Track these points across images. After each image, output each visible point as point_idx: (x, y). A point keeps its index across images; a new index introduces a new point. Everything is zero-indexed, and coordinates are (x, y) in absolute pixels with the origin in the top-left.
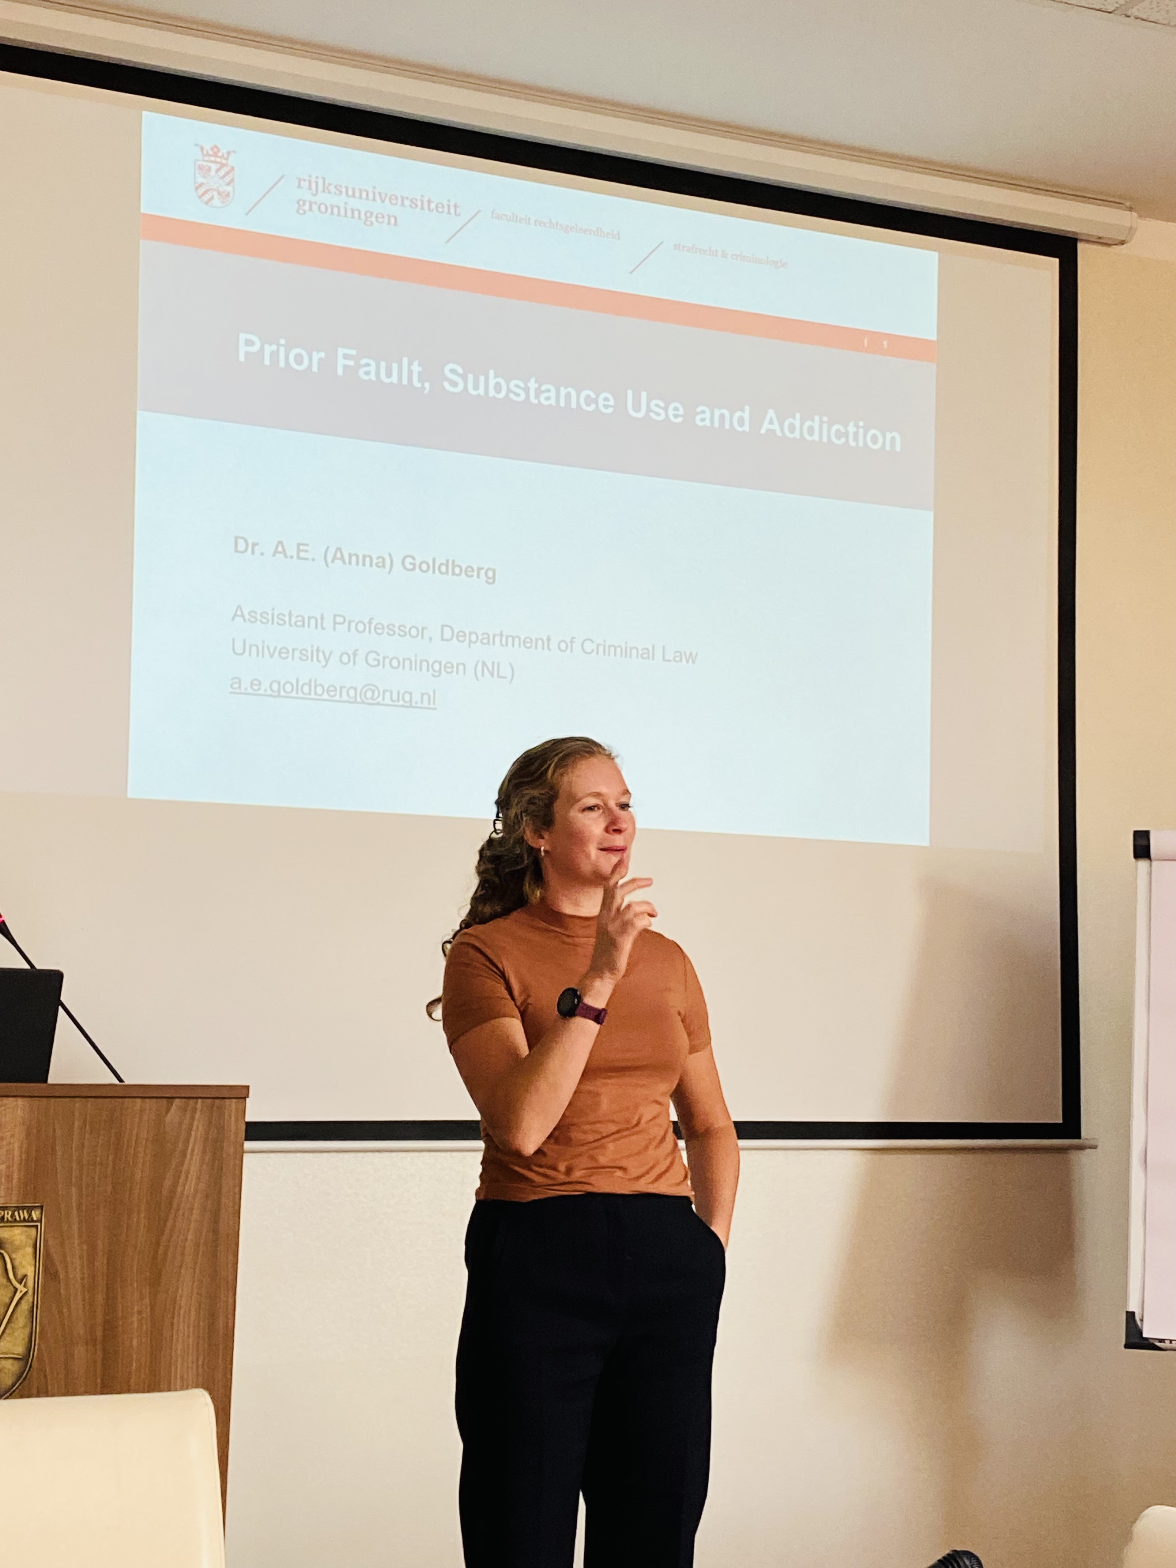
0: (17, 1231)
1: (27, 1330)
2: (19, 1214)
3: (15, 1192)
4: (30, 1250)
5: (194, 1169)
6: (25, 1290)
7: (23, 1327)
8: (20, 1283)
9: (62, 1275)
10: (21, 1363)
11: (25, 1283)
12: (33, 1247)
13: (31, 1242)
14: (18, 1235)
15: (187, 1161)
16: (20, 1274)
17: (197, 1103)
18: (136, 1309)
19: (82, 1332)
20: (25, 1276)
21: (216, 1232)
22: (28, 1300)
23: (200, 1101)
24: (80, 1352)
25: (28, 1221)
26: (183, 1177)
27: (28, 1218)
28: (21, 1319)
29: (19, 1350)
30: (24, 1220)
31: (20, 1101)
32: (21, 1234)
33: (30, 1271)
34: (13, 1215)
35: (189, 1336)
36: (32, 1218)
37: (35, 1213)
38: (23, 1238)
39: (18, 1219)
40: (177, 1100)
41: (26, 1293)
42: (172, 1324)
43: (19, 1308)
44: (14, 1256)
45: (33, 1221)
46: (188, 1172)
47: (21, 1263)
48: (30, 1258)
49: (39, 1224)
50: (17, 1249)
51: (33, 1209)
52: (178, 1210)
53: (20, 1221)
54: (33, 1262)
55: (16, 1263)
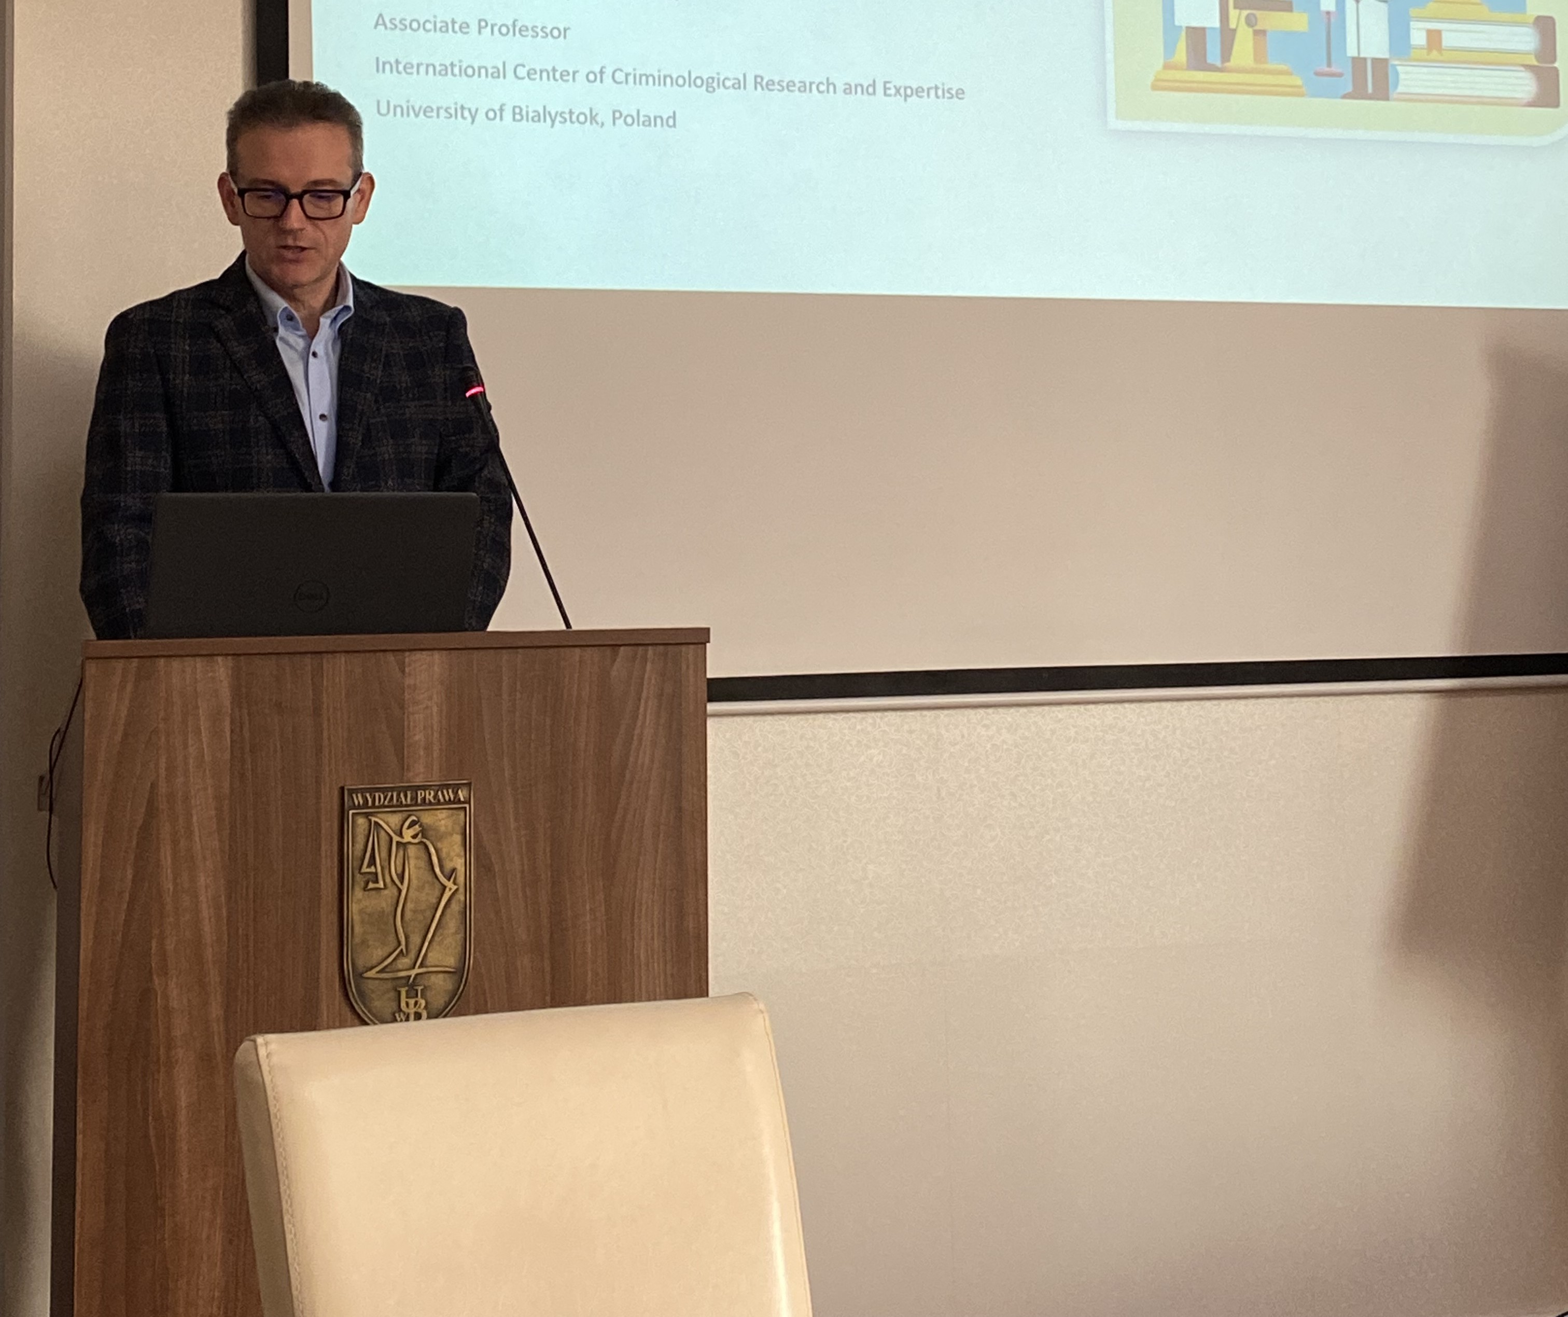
0: (442, 815)
1: (460, 936)
2: (442, 793)
3: (436, 767)
4: (458, 838)
5: (648, 732)
6: (455, 887)
7: (456, 933)
8: (449, 880)
9: (497, 868)
10: (456, 977)
11: (455, 879)
12: (462, 834)
13: (458, 829)
14: (443, 819)
15: (639, 723)
16: (449, 866)
17: (647, 651)
18: (588, 907)
19: (524, 937)
20: (454, 870)
21: (680, 809)
22: (459, 900)
23: (650, 648)
24: (524, 962)
25: (454, 803)
26: (635, 743)
27: (455, 798)
28: (452, 924)
29: (451, 961)
30: (450, 802)
31: (437, 655)
32: (448, 817)
33: (459, 863)
34: (436, 796)
35: (653, 939)
36: (459, 799)
37: (462, 791)
38: (449, 823)
39: (442, 800)
40: (622, 648)
41: (457, 890)
42: (632, 924)
43: (448, 911)
44: (439, 845)
45: (459, 802)
46: (641, 735)
47: (448, 854)
48: (458, 849)
49: (467, 806)
50: (441, 838)
51: (460, 788)
52: (631, 783)
53: (446, 803)
54: (463, 853)
55: (444, 855)
